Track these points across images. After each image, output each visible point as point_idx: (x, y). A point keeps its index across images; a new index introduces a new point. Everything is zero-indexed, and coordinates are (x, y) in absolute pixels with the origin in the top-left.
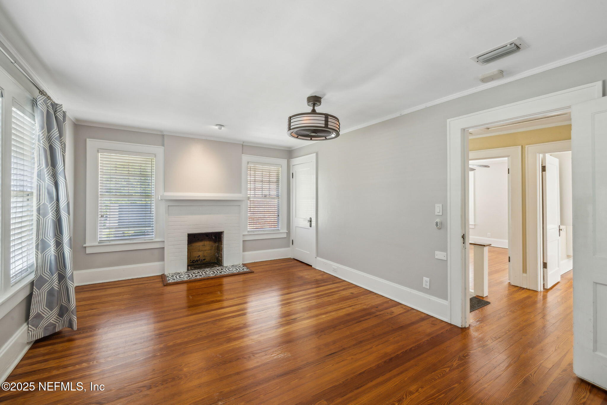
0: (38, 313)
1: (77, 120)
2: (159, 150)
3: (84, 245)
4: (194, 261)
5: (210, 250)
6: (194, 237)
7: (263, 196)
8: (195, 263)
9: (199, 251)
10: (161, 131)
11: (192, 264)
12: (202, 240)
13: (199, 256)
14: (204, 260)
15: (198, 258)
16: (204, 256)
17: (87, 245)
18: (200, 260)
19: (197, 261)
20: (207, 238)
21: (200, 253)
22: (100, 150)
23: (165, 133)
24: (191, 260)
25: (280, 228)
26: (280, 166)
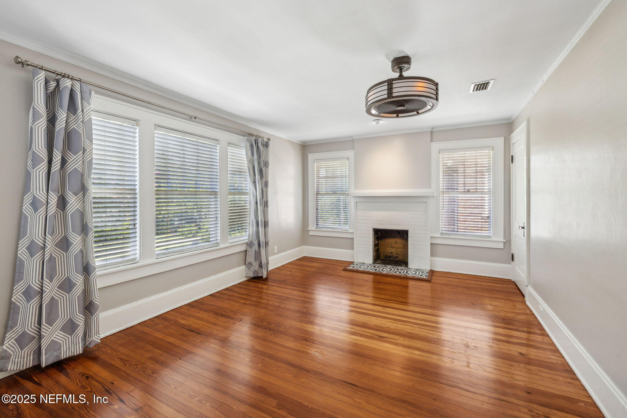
0: (250, 262)
1: (304, 142)
2: (350, 154)
3: (308, 229)
4: (387, 257)
5: (403, 248)
6: (386, 233)
7: (466, 191)
8: (388, 259)
9: (391, 248)
10: (352, 137)
11: (385, 259)
12: (394, 237)
13: (392, 252)
14: (397, 257)
15: (391, 255)
16: (397, 254)
17: (310, 228)
18: (393, 256)
19: (390, 257)
20: (399, 235)
21: (393, 250)
22: (315, 161)
23: (354, 138)
24: (384, 255)
25: (491, 235)
26: (491, 148)
